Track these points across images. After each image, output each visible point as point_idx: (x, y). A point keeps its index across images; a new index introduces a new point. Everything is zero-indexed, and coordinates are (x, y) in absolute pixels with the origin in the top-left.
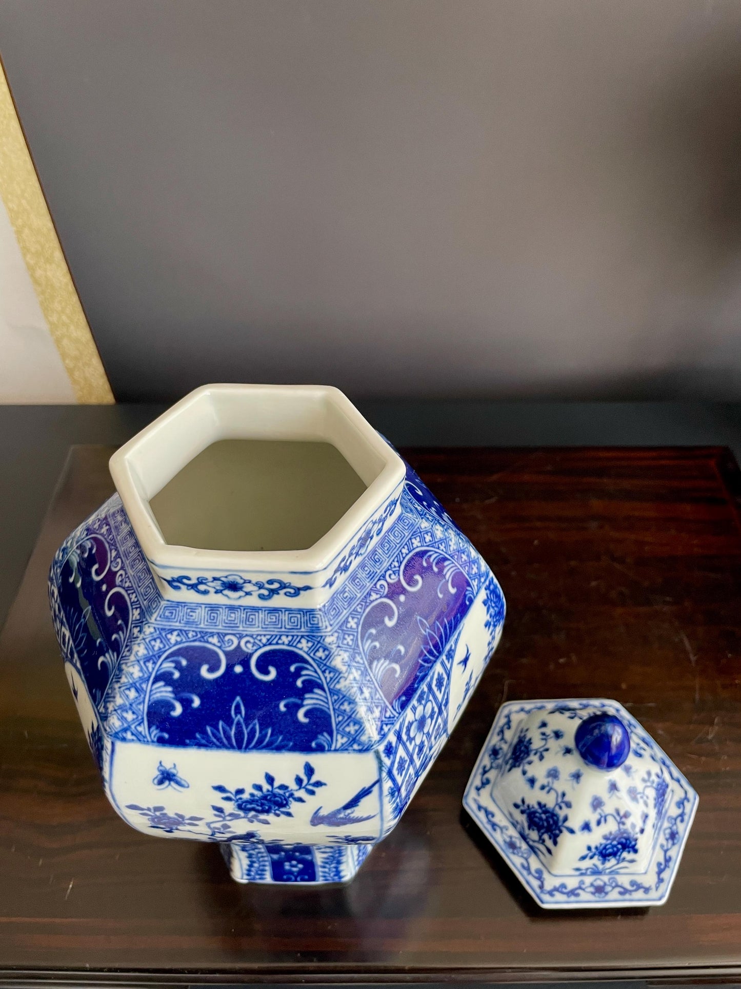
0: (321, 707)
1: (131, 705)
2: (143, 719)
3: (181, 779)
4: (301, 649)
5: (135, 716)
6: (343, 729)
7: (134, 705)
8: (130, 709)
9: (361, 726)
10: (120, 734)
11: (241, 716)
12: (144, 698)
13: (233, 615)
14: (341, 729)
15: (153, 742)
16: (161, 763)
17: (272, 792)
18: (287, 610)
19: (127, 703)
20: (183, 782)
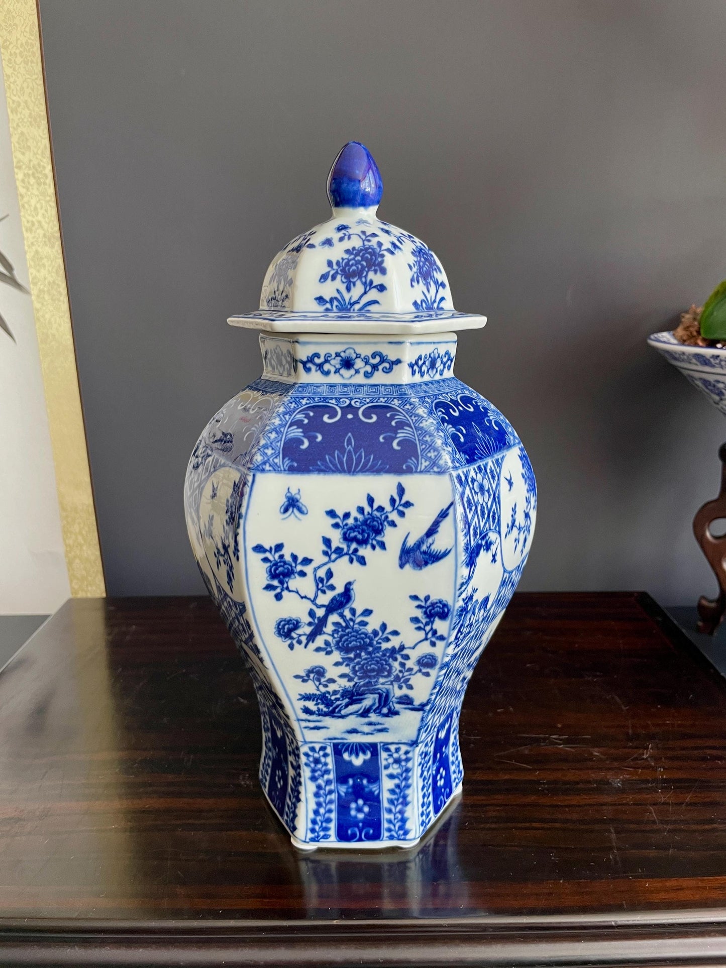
0: (410, 438)
1: (271, 443)
2: (279, 453)
3: (302, 504)
4: (394, 404)
5: (273, 451)
6: (426, 455)
7: (274, 444)
8: (271, 446)
9: (439, 453)
10: (261, 467)
11: (352, 446)
12: (282, 438)
13: (346, 389)
14: (424, 455)
15: (285, 470)
16: (289, 489)
18: (383, 385)
19: (269, 442)
20: (304, 509)
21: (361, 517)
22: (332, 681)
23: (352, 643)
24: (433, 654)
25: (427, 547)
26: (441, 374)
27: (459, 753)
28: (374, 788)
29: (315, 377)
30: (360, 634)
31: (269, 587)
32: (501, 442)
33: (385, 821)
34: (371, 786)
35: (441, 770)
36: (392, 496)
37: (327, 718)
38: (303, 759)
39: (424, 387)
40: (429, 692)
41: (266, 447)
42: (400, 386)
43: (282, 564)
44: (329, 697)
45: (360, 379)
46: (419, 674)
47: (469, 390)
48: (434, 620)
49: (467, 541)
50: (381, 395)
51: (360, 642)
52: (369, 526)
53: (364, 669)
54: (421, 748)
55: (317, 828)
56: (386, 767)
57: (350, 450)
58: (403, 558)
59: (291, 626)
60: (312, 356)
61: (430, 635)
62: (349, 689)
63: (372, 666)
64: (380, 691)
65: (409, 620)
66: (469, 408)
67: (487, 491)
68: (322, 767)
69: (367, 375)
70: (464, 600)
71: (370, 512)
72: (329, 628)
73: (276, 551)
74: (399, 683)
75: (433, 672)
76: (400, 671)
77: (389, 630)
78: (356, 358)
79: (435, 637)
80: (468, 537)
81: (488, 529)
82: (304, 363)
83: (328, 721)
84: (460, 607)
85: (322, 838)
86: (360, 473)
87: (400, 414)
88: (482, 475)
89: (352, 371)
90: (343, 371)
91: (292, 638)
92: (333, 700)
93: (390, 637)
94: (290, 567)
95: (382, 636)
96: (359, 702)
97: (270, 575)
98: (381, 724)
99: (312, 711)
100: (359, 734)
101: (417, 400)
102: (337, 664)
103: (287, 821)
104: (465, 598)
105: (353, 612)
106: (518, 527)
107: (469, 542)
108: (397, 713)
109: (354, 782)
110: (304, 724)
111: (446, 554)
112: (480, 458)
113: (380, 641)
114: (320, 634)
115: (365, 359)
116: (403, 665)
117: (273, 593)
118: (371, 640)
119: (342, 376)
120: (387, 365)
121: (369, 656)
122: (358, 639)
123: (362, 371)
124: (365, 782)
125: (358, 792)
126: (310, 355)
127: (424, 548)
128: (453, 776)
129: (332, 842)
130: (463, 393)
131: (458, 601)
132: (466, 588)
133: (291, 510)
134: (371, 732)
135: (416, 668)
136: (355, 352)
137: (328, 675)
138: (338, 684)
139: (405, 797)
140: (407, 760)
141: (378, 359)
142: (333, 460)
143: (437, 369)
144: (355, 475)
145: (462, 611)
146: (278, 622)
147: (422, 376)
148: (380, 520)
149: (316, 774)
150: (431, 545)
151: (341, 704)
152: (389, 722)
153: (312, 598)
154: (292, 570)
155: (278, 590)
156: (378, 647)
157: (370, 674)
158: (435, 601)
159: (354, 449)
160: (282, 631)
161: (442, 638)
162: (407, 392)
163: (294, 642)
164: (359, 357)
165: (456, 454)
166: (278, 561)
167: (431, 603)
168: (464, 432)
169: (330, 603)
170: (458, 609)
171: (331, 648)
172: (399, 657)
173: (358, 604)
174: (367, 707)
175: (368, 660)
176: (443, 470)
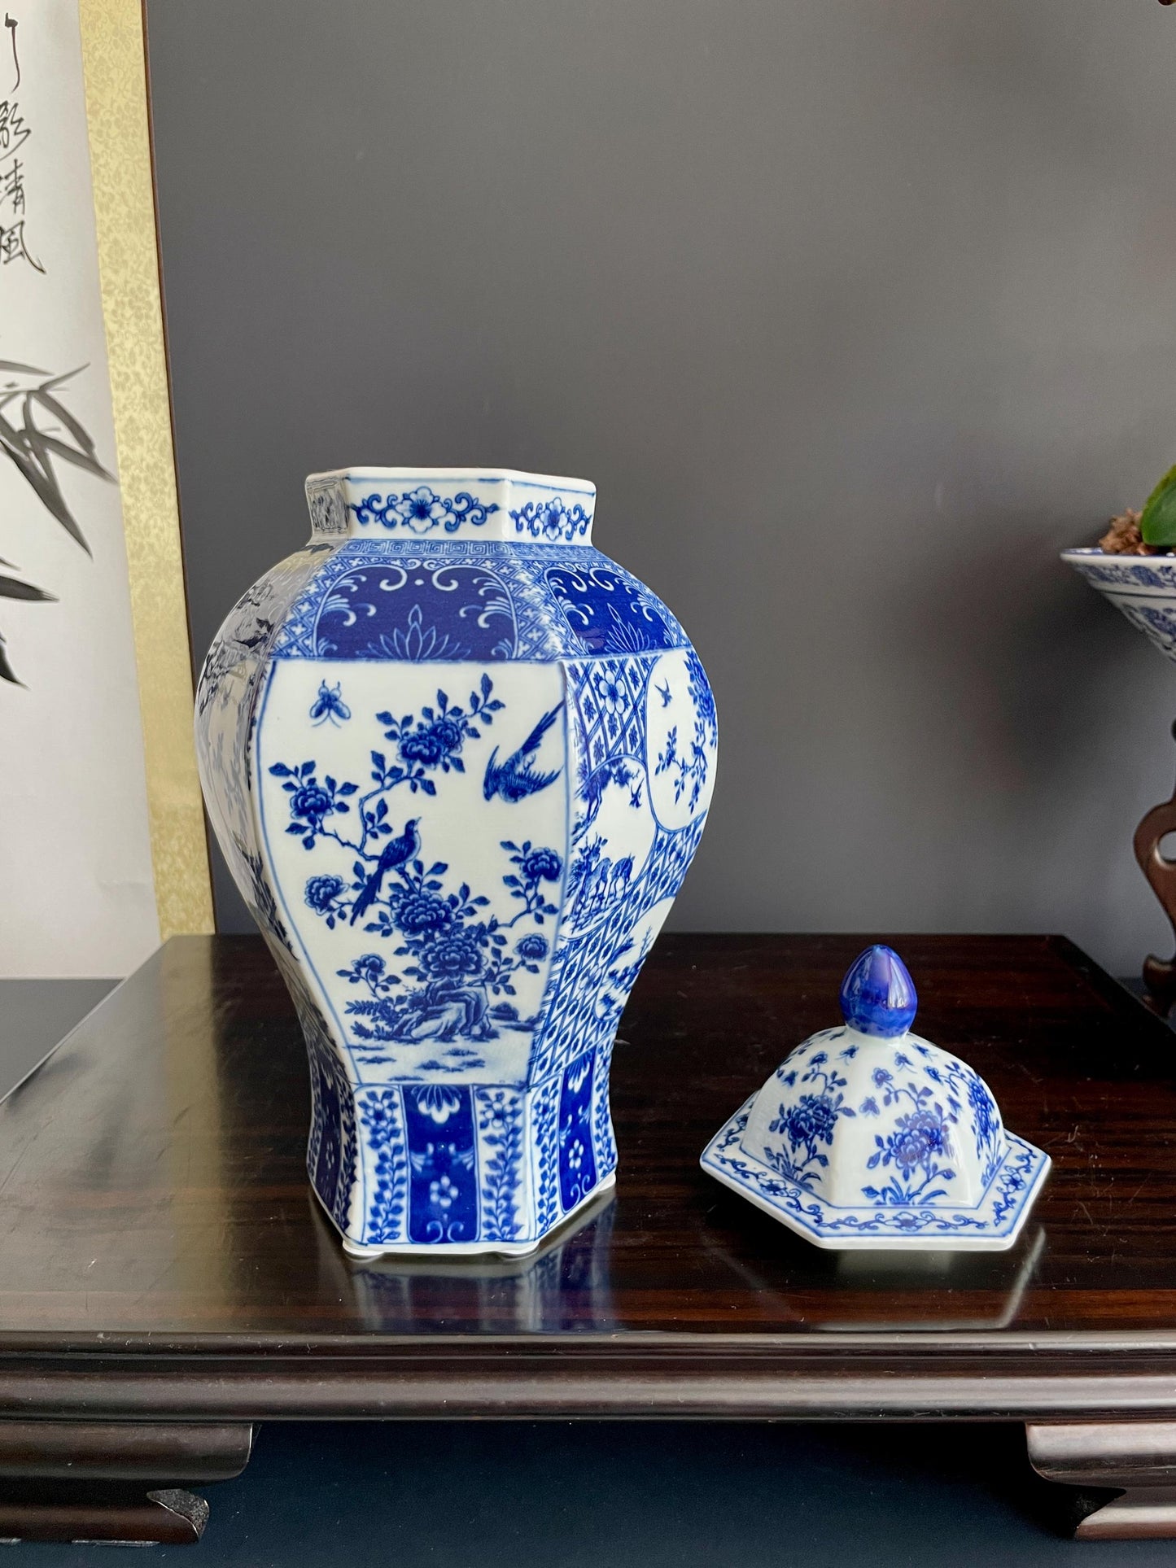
1: (302, 618)
2: (312, 631)
3: (343, 705)
5: (304, 629)
7: (305, 618)
8: (300, 622)
9: (544, 633)
11: (418, 622)
12: (317, 611)
13: (418, 547)
14: (523, 635)
15: (319, 656)
16: (324, 682)
17: (443, 719)
18: (471, 542)
19: (298, 617)
20: (345, 711)
21: (427, 723)
22: (394, 980)
23: (421, 917)
24: (540, 936)
25: (525, 769)
26: (569, 538)
27: (610, 1125)
28: (466, 1158)
29: (374, 530)
30: (431, 903)
31: (295, 829)
32: (655, 637)
33: (483, 1212)
34: (461, 1156)
35: (577, 1143)
36: (473, 693)
37: (392, 1044)
38: (359, 1113)
39: (535, 549)
40: (539, 1000)
41: (293, 623)
42: (497, 544)
43: (313, 792)
44: (392, 1008)
45: (439, 534)
46: (522, 969)
47: (613, 565)
48: (538, 881)
49: (585, 761)
50: (468, 554)
51: (431, 915)
52: (439, 736)
53: (440, 960)
54: (534, 1096)
55: (380, 1221)
56: (484, 1126)
57: (415, 628)
58: (490, 783)
59: (329, 889)
60: (370, 497)
61: (533, 905)
62: (422, 994)
63: (453, 955)
64: (466, 997)
65: (502, 880)
66: (608, 585)
67: (621, 697)
68: (388, 1124)
69: (450, 528)
70: (582, 851)
71: (442, 716)
72: (385, 893)
73: (304, 773)
74: (494, 983)
75: (543, 965)
76: (495, 964)
77: (473, 896)
78: (434, 501)
79: (542, 909)
80: (585, 756)
81: (622, 752)
82: (358, 510)
83: (392, 1049)
84: (576, 861)
85: (386, 1238)
86: (429, 661)
87: (492, 580)
88: (615, 674)
89: (428, 522)
90: (414, 522)
91: (331, 909)
92: (398, 1013)
93: (476, 907)
94: (324, 798)
95: (463, 905)
96: (437, 1015)
97: (295, 809)
98: (473, 1053)
99: (368, 1030)
100: (441, 1071)
101: (520, 562)
102: (400, 951)
103: (337, 1215)
104: (583, 848)
105: (419, 866)
106: (681, 763)
107: (587, 763)
108: (494, 1035)
109: (435, 1149)
110: (357, 1054)
111: (552, 778)
112: (614, 652)
113: (461, 913)
114: (372, 902)
115: (445, 503)
116: (497, 953)
117: (300, 838)
118: (448, 912)
119: (413, 528)
120: (478, 513)
121: (446, 939)
122: (428, 910)
123: (442, 522)
124: (452, 1148)
125: (441, 1164)
126: (367, 498)
127: (520, 769)
128: (598, 1160)
129: (403, 1245)
130: (600, 567)
131: (573, 851)
132: (584, 833)
133: (326, 712)
134: (458, 1067)
135: (517, 959)
136: (431, 494)
137: (388, 971)
138: (404, 986)
139: (512, 1173)
140: (515, 1114)
141: (464, 505)
142: (391, 642)
143: (560, 529)
144: (421, 663)
145: (579, 867)
146: (309, 883)
147: (535, 534)
148: (456, 727)
149: (379, 1137)
150: (529, 764)
151: (410, 1020)
152: (484, 1049)
153: (358, 844)
154: (328, 801)
155: (308, 833)
156: (458, 923)
157: (449, 968)
158: (538, 851)
159: (421, 627)
160: (315, 897)
161: (552, 910)
162: (506, 552)
163: (335, 915)
164: (438, 501)
165: (572, 637)
166: (308, 788)
167: (533, 854)
168: (592, 612)
169: (384, 853)
170: (573, 865)
171: (389, 925)
172: (490, 940)
173: (427, 855)
174: (450, 1024)
175: (445, 945)
176: (549, 657)
